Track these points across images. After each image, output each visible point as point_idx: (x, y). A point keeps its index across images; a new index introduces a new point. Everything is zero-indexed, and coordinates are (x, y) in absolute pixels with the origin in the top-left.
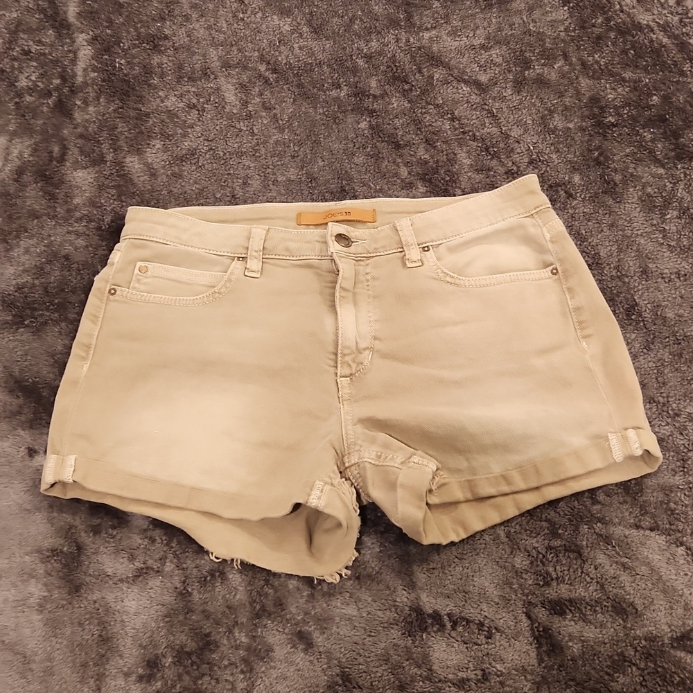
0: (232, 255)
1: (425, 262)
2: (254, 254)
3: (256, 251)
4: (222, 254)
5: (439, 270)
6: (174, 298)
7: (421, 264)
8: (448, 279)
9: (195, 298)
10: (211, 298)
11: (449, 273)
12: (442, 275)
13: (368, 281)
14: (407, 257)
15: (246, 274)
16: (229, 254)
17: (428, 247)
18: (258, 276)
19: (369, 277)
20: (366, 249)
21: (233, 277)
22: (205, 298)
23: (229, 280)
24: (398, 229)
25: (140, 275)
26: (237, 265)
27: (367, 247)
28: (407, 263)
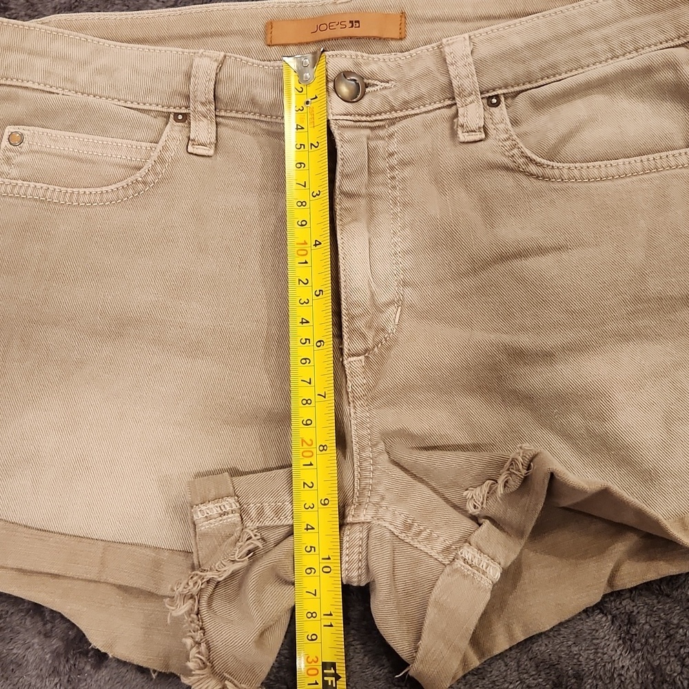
0: (165, 110)
1: (492, 132)
2: (200, 108)
3: (203, 104)
4: (147, 107)
5: (515, 151)
6: (69, 190)
7: (483, 136)
8: (533, 169)
9: (104, 189)
10: (131, 192)
11: (534, 157)
12: (521, 161)
13: (392, 168)
14: (461, 120)
15: (190, 149)
16: (159, 108)
17: (497, 96)
18: (211, 152)
19: (394, 161)
20: (389, 103)
21: (167, 155)
22: (121, 192)
23: (161, 160)
24: (449, 60)
25: (10, 150)
26: (174, 131)
27: (391, 98)
28: (460, 132)
